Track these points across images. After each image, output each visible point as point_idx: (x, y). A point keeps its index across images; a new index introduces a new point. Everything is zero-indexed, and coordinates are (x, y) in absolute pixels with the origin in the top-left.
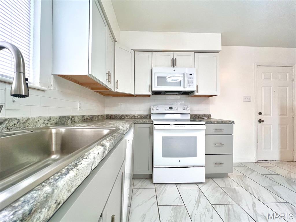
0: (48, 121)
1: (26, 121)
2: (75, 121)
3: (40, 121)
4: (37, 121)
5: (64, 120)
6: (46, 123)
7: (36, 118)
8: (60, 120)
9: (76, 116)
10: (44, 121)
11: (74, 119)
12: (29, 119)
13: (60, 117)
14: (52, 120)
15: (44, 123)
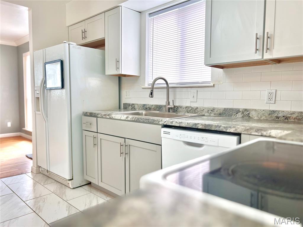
0: (212, 111)
1: (196, 109)
2: (250, 116)
3: (205, 110)
4: (202, 109)
5: (231, 113)
6: (209, 112)
7: (202, 108)
8: (224, 111)
9: (253, 110)
10: (208, 110)
11: (249, 114)
12: (197, 108)
13: (225, 109)
14: (215, 110)
15: (208, 112)
